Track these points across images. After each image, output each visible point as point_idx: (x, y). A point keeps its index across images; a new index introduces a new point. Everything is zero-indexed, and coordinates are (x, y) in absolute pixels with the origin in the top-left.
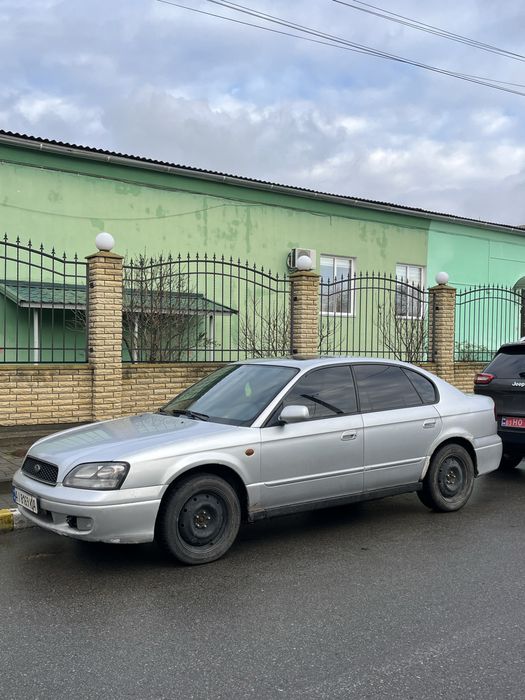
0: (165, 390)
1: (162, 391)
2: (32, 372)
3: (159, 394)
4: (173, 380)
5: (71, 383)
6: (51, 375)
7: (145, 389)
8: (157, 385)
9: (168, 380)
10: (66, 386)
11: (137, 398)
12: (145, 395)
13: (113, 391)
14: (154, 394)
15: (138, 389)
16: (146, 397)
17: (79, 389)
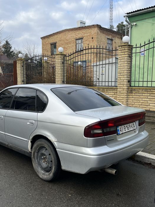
0: (147, 99)
1: (145, 99)
2: (101, 89)
3: (144, 101)
4: (151, 95)
5: (112, 94)
6: (107, 90)
7: (138, 98)
8: (144, 97)
9: (149, 95)
10: (110, 95)
11: (135, 101)
12: (138, 100)
13: (123, 98)
14: (142, 100)
15: (135, 98)
16: (139, 101)
17: (114, 96)
